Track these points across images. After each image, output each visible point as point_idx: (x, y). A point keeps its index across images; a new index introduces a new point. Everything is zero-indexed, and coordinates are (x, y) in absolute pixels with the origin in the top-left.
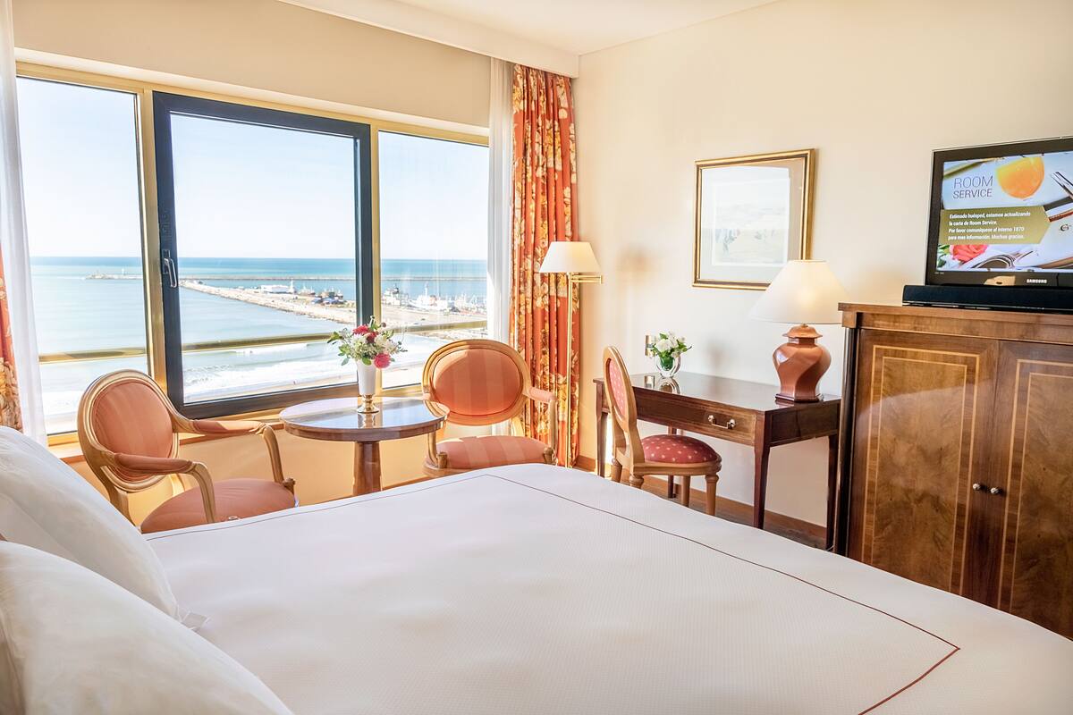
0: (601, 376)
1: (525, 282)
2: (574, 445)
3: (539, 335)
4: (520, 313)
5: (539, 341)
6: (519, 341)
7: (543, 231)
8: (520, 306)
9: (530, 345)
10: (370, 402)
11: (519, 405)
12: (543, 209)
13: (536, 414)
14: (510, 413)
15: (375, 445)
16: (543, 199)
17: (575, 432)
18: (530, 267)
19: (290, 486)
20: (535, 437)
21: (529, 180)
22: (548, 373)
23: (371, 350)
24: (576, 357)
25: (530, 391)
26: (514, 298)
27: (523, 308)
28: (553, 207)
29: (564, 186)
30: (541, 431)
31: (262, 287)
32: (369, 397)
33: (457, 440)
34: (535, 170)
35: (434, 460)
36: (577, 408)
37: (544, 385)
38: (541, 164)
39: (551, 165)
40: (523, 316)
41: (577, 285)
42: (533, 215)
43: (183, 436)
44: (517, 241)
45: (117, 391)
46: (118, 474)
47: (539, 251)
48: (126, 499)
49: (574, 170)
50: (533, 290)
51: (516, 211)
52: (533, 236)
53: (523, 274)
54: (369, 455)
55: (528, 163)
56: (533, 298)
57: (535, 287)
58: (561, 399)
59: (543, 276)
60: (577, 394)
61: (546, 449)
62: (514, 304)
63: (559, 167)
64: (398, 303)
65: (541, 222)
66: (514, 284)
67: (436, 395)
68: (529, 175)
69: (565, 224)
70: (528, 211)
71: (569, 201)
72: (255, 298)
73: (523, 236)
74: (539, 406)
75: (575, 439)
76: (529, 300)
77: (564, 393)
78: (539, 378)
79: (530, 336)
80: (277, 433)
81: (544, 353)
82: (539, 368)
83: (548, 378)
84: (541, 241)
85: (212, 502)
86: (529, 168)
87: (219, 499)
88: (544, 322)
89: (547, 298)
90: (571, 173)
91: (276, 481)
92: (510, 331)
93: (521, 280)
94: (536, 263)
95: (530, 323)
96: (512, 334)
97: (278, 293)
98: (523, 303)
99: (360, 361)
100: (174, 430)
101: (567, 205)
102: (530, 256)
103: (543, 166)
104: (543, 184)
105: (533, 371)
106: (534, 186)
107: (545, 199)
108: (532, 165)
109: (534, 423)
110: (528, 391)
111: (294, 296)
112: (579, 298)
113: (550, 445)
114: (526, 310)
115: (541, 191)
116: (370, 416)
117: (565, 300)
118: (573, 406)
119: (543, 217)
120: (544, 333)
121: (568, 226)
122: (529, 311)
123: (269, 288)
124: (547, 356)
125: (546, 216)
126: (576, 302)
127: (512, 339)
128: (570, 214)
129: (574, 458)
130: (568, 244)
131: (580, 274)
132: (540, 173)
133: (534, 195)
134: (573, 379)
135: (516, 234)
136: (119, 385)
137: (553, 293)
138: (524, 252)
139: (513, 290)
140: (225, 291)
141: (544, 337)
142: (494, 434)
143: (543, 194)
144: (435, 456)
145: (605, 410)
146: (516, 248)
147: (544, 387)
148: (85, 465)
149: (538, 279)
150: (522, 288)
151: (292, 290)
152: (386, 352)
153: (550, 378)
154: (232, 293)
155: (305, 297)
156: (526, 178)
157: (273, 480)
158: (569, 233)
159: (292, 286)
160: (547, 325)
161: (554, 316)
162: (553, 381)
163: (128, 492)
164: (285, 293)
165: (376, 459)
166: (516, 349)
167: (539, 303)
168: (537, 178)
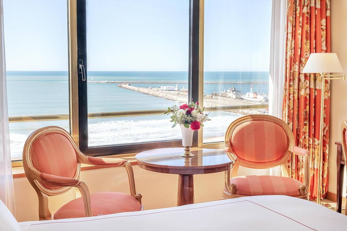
0: (340, 140)
1: (294, 79)
2: (325, 184)
3: (302, 113)
4: (290, 99)
5: (302, 117)
6: (289, 116)
7: (307, 47)
8: (290, 94)
9: (296, 119)
10: (188, 151)
11: (287, 157)
12: (307, 33)
13: (299, 163)
14: (279, 162)
15: (191, 177)
16: (307, 27)
17: (325, 176)
18: (297, 70)
19: (139, 199)
20: (298, 179)
21: (298, 15)
22: (307, 137)
23: (189, 118)
24: (327, 128)
25: (293, 148)
26: (286, 90)
27: (291, 96)
28: (314, 32)
29: (321, 18)
30: (302, 175)
31: (161, 87)
32: (188, 147)
33: (244, 177)
34: (302, 8)
35: (228, 188)
36: (327, 161)
37: (305, 145)
38: (306, 4)
39: (313, 5)
40: (291, 101)
41: (329, 81)
42: (300, 37)
43: (83, 165)
44: (289, 54)
45: (46, 138)
46: (43, 185)
47: (303, 60)
48: (47, 199)
49: (329, 7)
50: (299, 85)
51: (289, 34)
52: (299, 50)
53: (293, 75)
54: (187, 183)
55: (298, 4)
56: (299, 90)
57: (300, 83)
58: (316, 155)
59: (306, 75)
60: (327, 152)
61: (301, 186)
62: (286, 93)
63: (318, 6)
64: (234, 96)
65: (305, 41)
66: (286, 80)
67: (233, 148)
68: (298, 12)
69: (321, 42)
70: (297, 34)
71: (325, 27)
72: (157, 93)
73: (293, 51)
74: (300, 158)
75: (325, 181)
76: (296, 91)
77: (318, 152)
78: (301, 140)
79: (296, 113)
80: (134, 167)
81: (305, 125)
82: (301, 134)
83: (307, 141)
84: (305, 54)
85: (89, 205)
86: (298, 8)
87: (94, 203)
88: (306, 105)
89: (308, 90)
90: (326, 10)
91: (132, 195)
92: (283, 110)
93: (290, 78)
94: (301, 67)
95: (296, 105)
96: (284, 112)
97: (169, 90)
98: (292, 93)
99: (183, 125)
100: (78, 162)
101: (323, 30)
102: (297, 63)
103: (307, 6)
104: (307, 17)
105: (298, 135)
106: (301, 18)
107: (309, 27)
108: (300, 5)
109: (298, 169)
110: (292, 148)
111: (178, 92)
112: (330, 90)
113: (304, 184)
114: (294, 97)
115: (305, 21)
116: (188, 159)
117: (320, 90)
118: (324, 159)
119: (307, 38)
120: (306, 112)
121: (324, 44)
122: (296, 98)
123: (165, 88)
124: (307, 127)
125: (309, 37)
126: (328, 92)
127: (284, 115)
128: (325, 36)
129: (324, 193)
130: (323, 54)
131: (331, 74)
132: (305, 10)
133: (301, 24)
134: (324, 142)
135: (288, 49)
136: (48, 134)
137: (312, 86)
138: (293, 61)
139: (286, 85)
140: (142, 90)
141: (306, 115)
142: (271, 174)
143: (307, 23)
144: (229, 186)
145: (342, 163)
146: (288, 58)
147: (305, 147)
148: (26, 179)
149: (302, 78)
150: (291, 83)
151: (176, 89)
152: (198, 120)
153: (309, 141)
154: (145, 90)
155: (183, 93)
156: (296, 14)
157: (130, 195)
158: (324, 48)
159: (177, 87)
160: (308, 107)
161: (312, 101)
162: (311, 142)
163: (48, 195)
164: (173, 90)
165: (191, 185)
166: (286, 122)
167: (302, 93)
168: (303, 14)
